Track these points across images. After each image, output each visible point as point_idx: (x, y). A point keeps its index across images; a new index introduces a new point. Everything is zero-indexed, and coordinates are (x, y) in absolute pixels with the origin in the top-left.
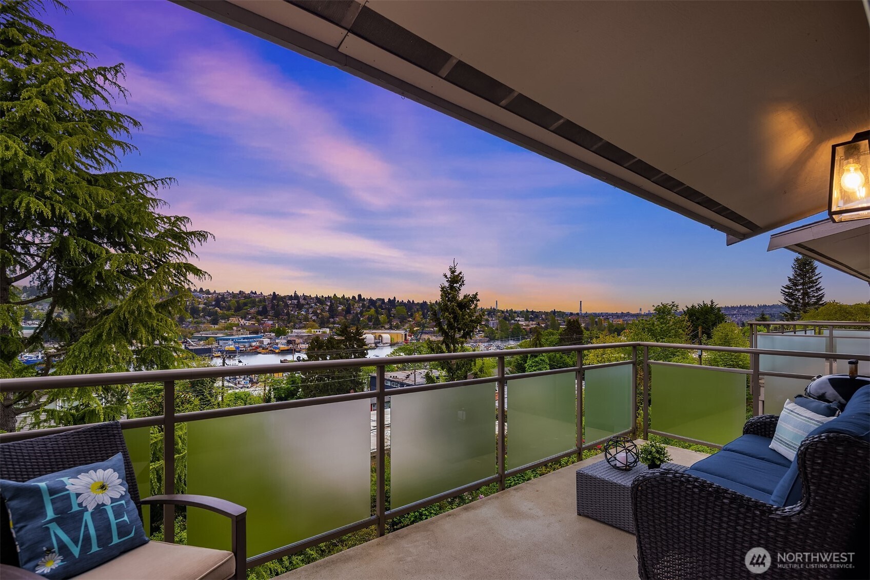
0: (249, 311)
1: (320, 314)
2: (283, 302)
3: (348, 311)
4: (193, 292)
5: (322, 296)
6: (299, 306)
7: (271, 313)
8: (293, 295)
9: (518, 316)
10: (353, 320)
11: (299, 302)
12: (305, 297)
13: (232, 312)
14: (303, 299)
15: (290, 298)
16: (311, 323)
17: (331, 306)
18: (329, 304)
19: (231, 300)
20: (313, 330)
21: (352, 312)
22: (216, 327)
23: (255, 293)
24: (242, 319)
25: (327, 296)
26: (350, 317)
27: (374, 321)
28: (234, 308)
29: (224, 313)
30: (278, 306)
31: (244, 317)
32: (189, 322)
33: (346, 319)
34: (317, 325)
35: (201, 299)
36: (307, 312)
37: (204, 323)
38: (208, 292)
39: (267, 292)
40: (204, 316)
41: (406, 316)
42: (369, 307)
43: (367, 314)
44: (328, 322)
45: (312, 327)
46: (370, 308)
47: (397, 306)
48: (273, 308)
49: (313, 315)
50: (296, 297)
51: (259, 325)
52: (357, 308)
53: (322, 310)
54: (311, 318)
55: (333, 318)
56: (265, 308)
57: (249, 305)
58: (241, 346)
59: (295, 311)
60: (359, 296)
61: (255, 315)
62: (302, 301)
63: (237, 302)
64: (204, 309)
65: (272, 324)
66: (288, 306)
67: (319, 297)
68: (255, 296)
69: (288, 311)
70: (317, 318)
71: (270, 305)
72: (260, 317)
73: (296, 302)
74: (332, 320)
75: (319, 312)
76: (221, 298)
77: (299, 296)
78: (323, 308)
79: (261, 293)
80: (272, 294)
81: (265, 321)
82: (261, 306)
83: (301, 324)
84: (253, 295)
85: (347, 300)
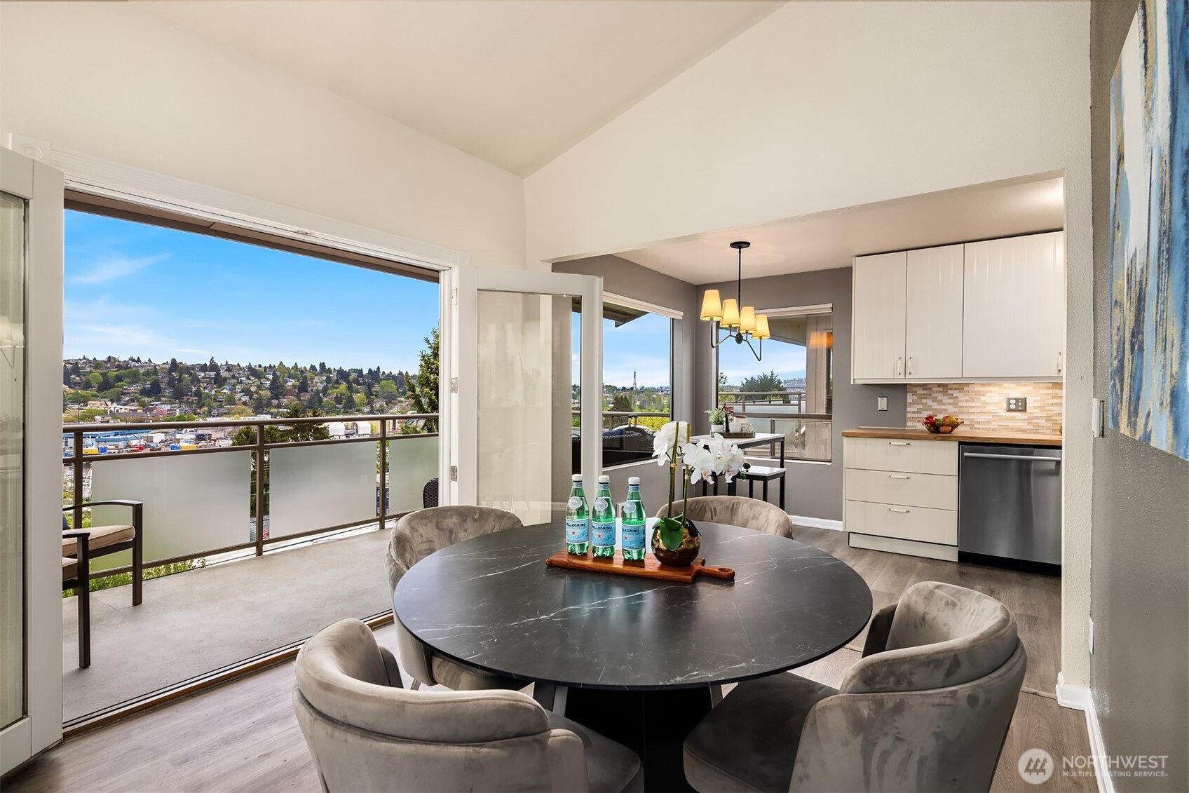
0: (126, 389)
1: (256, 392)
2: (190, 374)
3: (303, 388)
5: (260, 366)
6: (219, 381)
7: (168, 392)
8: (208, 364)
10: (311, 401)
11: (218, 374)
12: (229, 368)
13: (94, 391)
14: (226, 370)
15: (204, 368)
16: (239, 406)
17: (274, 381)
18: (271, 377)
19: (91, 372)
21: (309, 389)
23: (139, 360)
24: (112, 401)
25: (268, 365)
26: (306, 397)
27: (346, 403)
28: (96, 385)
29: (77, 394)
30: (180, 380)
31: (115, 400)
33: (300, 400)
34: (250, 411)
36: (233, 389)
41: (396, 394)
42: (337, 382)
43: (333, 393)
44: (269, 405)
45: (242, 413)
46: (340, 384)
47: (381, 380)
48: (171, 383)
49: (243, 394)
50: (214, 367)
51: (145, 411)
52: (318, 383)
53: (258, 387)
54: (240, 399)
55: (277, 399)
56: (156, 384)
58: (109, 447)
59: (212, 389)
60: (322, 365)
61: (139, 396)
62: (224, 374)
63: (104, 375)
65: (168, 410)
66: (199, 381)
67: (253, 366)
68: (137, 365)
69: (198, 388)
70: (251, 399)
71: (166, 380)
72: (146, 399)
73: (213, 374)
74: (275, 402)
75: (253, 389)
76: (73, 368)
77: (219, 365)
78: (261, 383)
79: (149, 360)
80: (170, 362)
81: (157, 405)
82: (148, 380)
83: (222, 409)
84: (134, 363)
85: (302, 372)
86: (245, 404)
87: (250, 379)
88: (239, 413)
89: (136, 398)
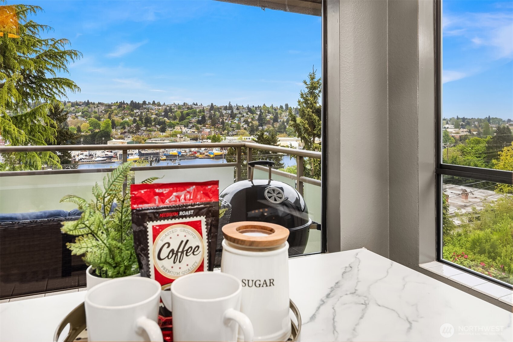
0: (191, 120)
1: (251, 122)
2: (219, 112)
3: (275, 120)
4: (148, 105)
5: (253, 106)
6: (233, 116)
7: (209, 122)
8: (228, 106)
9: (447, 123)
10: (280, 128)
11: (232, 112)
12: (238, 108)
13: (177, 121)
14: (236, 109)
15: (226, 108)
16: (242, 130)
17: (260, 115)
18: (259, 113)
19: (177, 111)
20: (243, 137)
21: (279, 120)
22: (164, 134)
23: (197, 105)
24: (185, 127)
25: (258, 106)
26: (277, 125)
28: (179, 118)
29: (171, 122)
30: (215, 115)
31: (186, 126)
32: (144, 130)
33: (274, 127)
34: (247, 133)
35: (153, 110)
36: (239, 120)
37: (155, 131)
38: (159, 105)
39: (206, 104)
40: (155, 125)
44: (258, 130)
45: (243, 134)
48: (210, 117)
49: (244, 123)
50: (231, 108)
51: (199, 132)
52: (284, 116)
53: (252, 119)
54: (243, 126)
55: (262, 126)
56: (204, 117)
57: (191, 115)
58: (182, 151)
59: (229, 120)
60: (287, 105)
61: (195, 123)
62: (235, 111)
63: (182, 112)
64: (155, 119)
65: (209, 132)
66: (223, 116)
67: (250, 107)
68: (196, 107)
69: (223, 120)
70: (248, 126)
71: (208, 115)
72: (199, 126)
73: (230, 112)
74: (260, 128)
75: (249, 120)
76: (169, 109)
77: (233, 106)
78: (254, 117)
79: (201, 104)
80: (210, 105)
81: (204, 129)
82: (200, 115)
83: (234, 132)
84: (195, 106)
85: (275, 110)
86: (245, 129)
87: (248, 114)
88: (242, 135)
89: (195, 125)
